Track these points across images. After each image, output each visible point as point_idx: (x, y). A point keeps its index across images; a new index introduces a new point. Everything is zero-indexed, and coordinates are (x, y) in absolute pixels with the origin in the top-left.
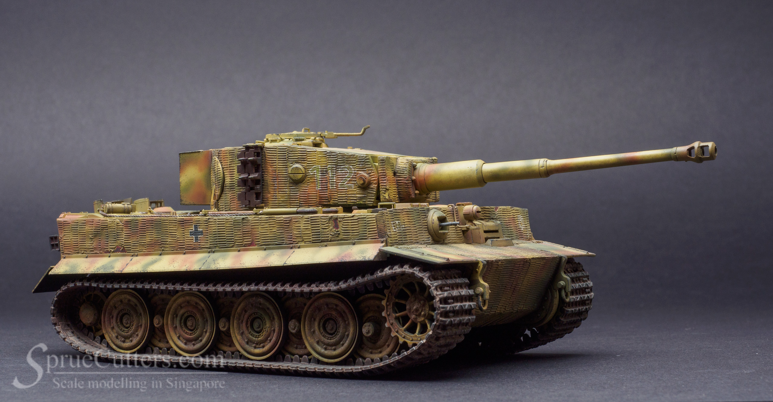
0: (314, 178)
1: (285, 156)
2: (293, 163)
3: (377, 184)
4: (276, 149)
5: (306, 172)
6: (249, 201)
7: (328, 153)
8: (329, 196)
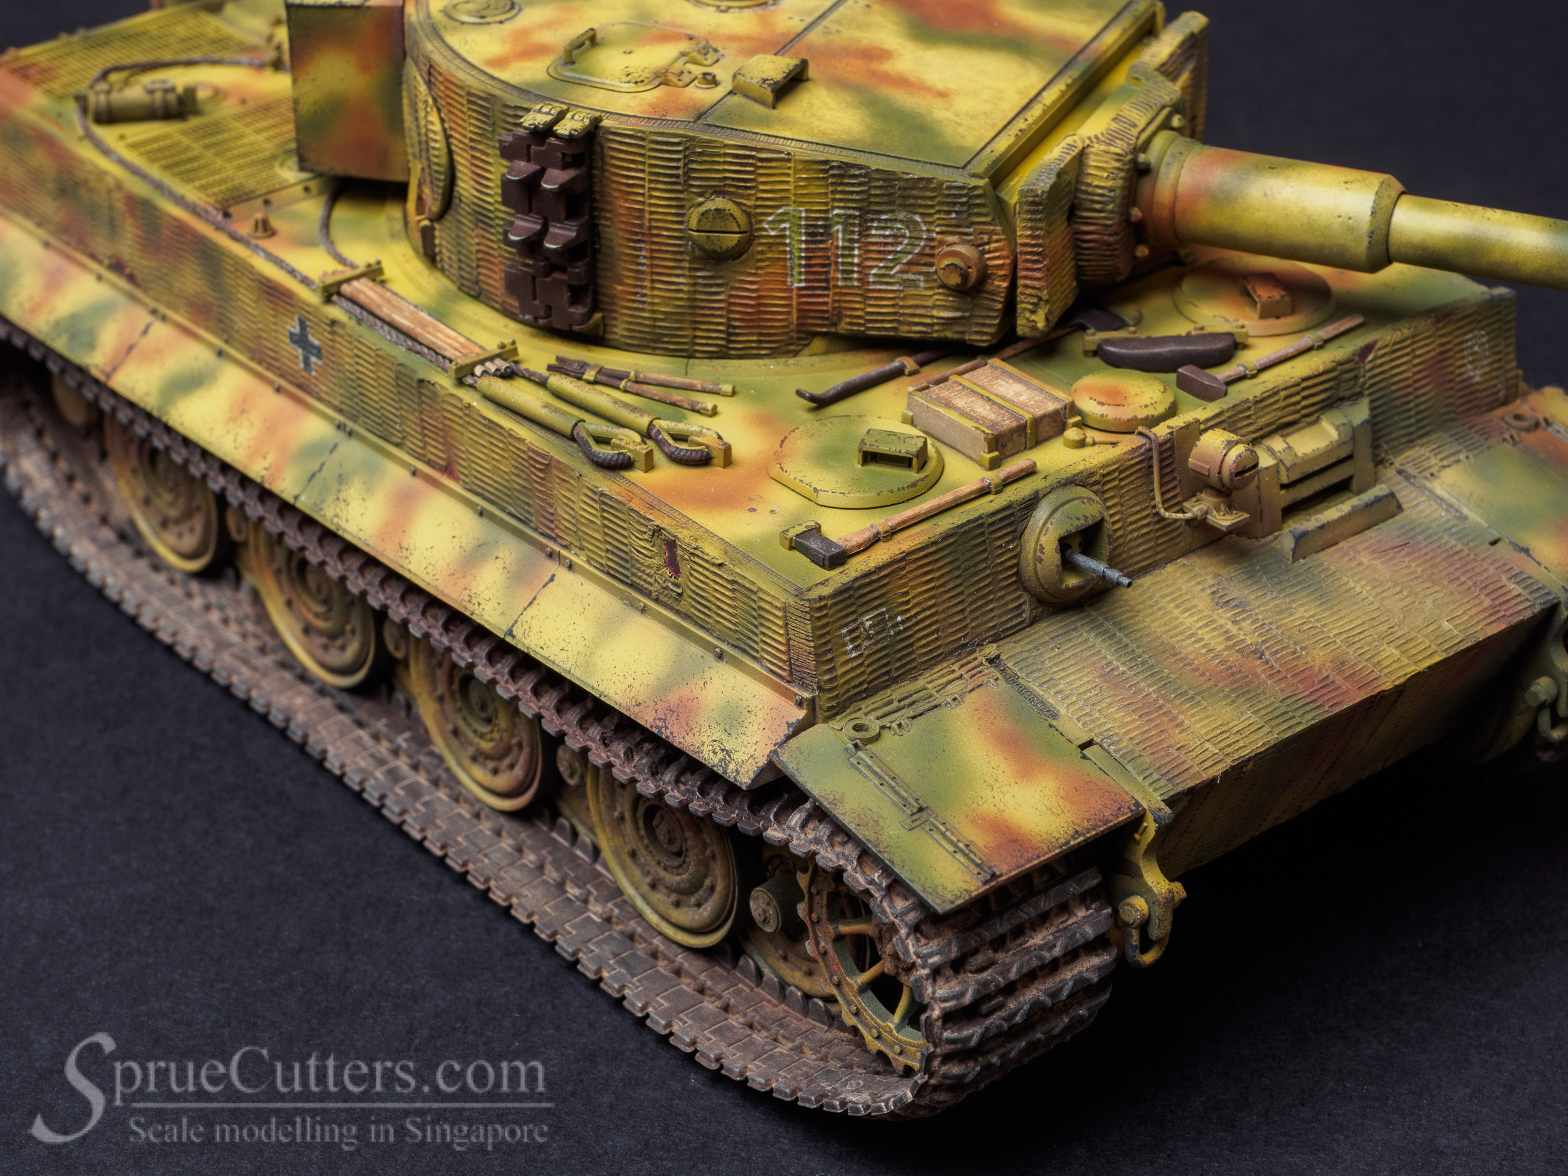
0: (781, 248)
1: (678, 168)
2: (707, 195)
3: (1008, 279)
4: (643, 139)
5: (751, 225)
6: (549, 308)
7: (832, 168)
8: (834, 308)
